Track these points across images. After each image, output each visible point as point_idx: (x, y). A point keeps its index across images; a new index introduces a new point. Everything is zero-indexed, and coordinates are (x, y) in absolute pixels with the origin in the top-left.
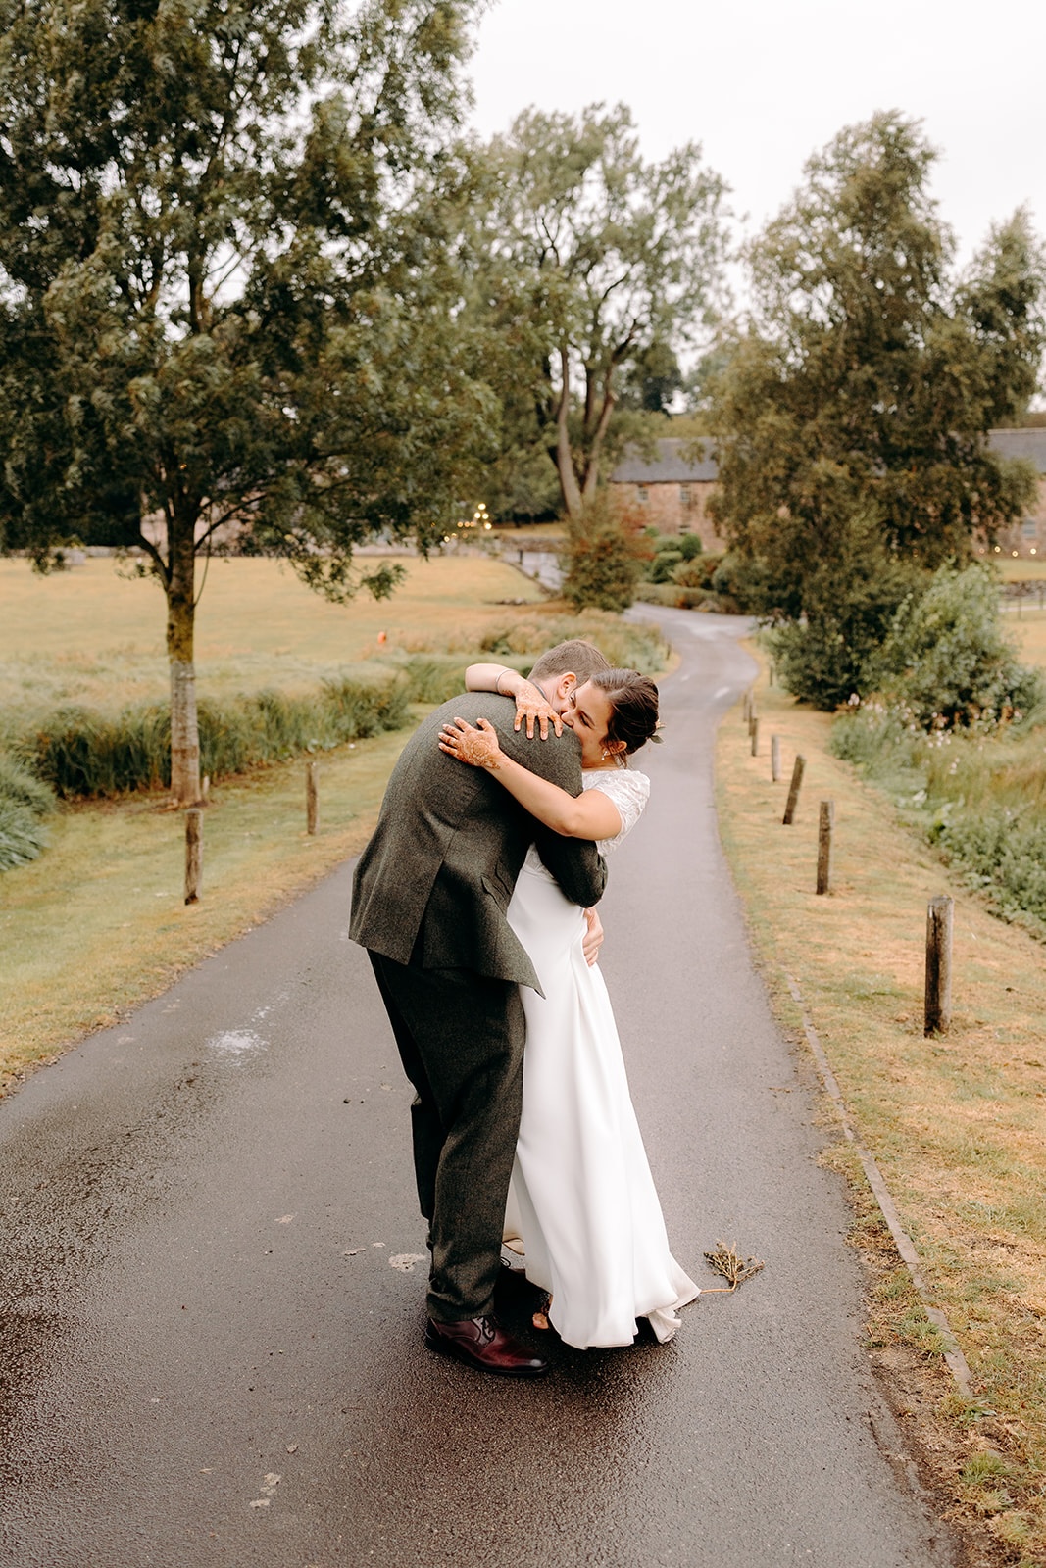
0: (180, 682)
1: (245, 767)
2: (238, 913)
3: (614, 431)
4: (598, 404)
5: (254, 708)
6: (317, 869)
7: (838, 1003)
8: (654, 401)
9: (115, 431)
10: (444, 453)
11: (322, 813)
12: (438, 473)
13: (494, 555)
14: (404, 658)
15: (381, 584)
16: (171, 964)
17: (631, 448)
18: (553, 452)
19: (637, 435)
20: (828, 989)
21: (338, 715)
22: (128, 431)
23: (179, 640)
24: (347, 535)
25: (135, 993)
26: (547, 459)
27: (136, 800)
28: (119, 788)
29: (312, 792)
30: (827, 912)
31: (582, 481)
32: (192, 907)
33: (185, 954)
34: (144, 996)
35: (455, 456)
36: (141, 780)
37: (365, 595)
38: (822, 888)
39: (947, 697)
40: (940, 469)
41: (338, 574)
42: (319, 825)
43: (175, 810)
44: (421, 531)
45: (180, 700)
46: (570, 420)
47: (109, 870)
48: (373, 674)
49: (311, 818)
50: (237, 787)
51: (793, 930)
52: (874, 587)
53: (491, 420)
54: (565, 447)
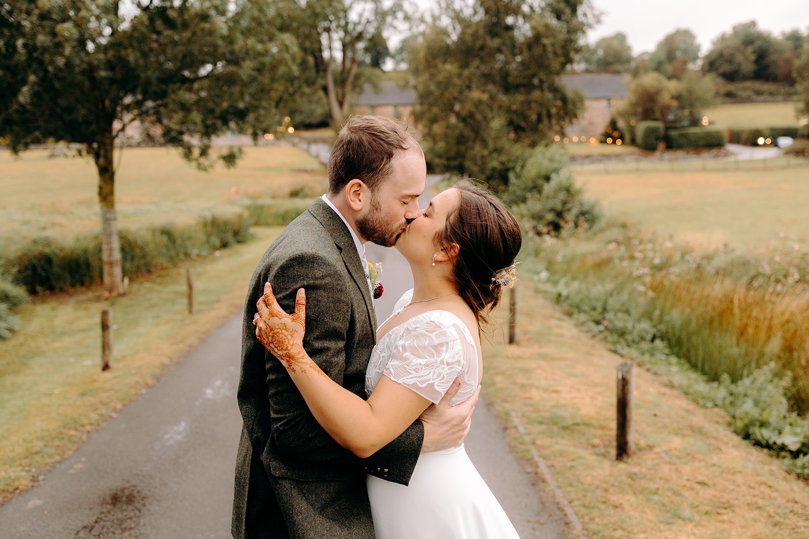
0: (107, 221)
1: (153, 269)
2: (136, 378)
3: (357, 77)
4: (348, 64)
5: (158, 234)
6: (193, 340)
7: (551, 435)
8: (376, 63)
9: (52, 62)
10: (266, 79)
11: (198, 298)
12: (262, 91)
13: (294, 145)
14: (247, 202)
15: (230, 159)
16: (83, 426)
17: (367, 87)
18: (325, 89)
19: (369, 80)
20: (541, 423)
21: (209, 235)
22: (61, 61)
23: (106, 195)
24: (209, 131)
25: (50, 456)
26: (321, 93)
27: (83, 293)
28: (73, 285)
29: (190, 287)
30: (519, 358)
31: (341, 104)
32: (107, 374)
33: (94, 416)
34: (57, 458)
35: (273, 80)
36: (87, 280)
37: (220, 166)
38: (512, 340)
39: (550, 217)
40: (536, 94)
41: (204, 152)
42: (195, 307)
43: (107, 299)
44: (254, 127)
45: (107, 231)
46: (334, 73)
47: (57, 345)
48: (229, 211)
49: (190, 303)
50: (148, 281)
51: (503, 373)
52: (504, 158)
53: (294, 58)
54: (331, 86)
